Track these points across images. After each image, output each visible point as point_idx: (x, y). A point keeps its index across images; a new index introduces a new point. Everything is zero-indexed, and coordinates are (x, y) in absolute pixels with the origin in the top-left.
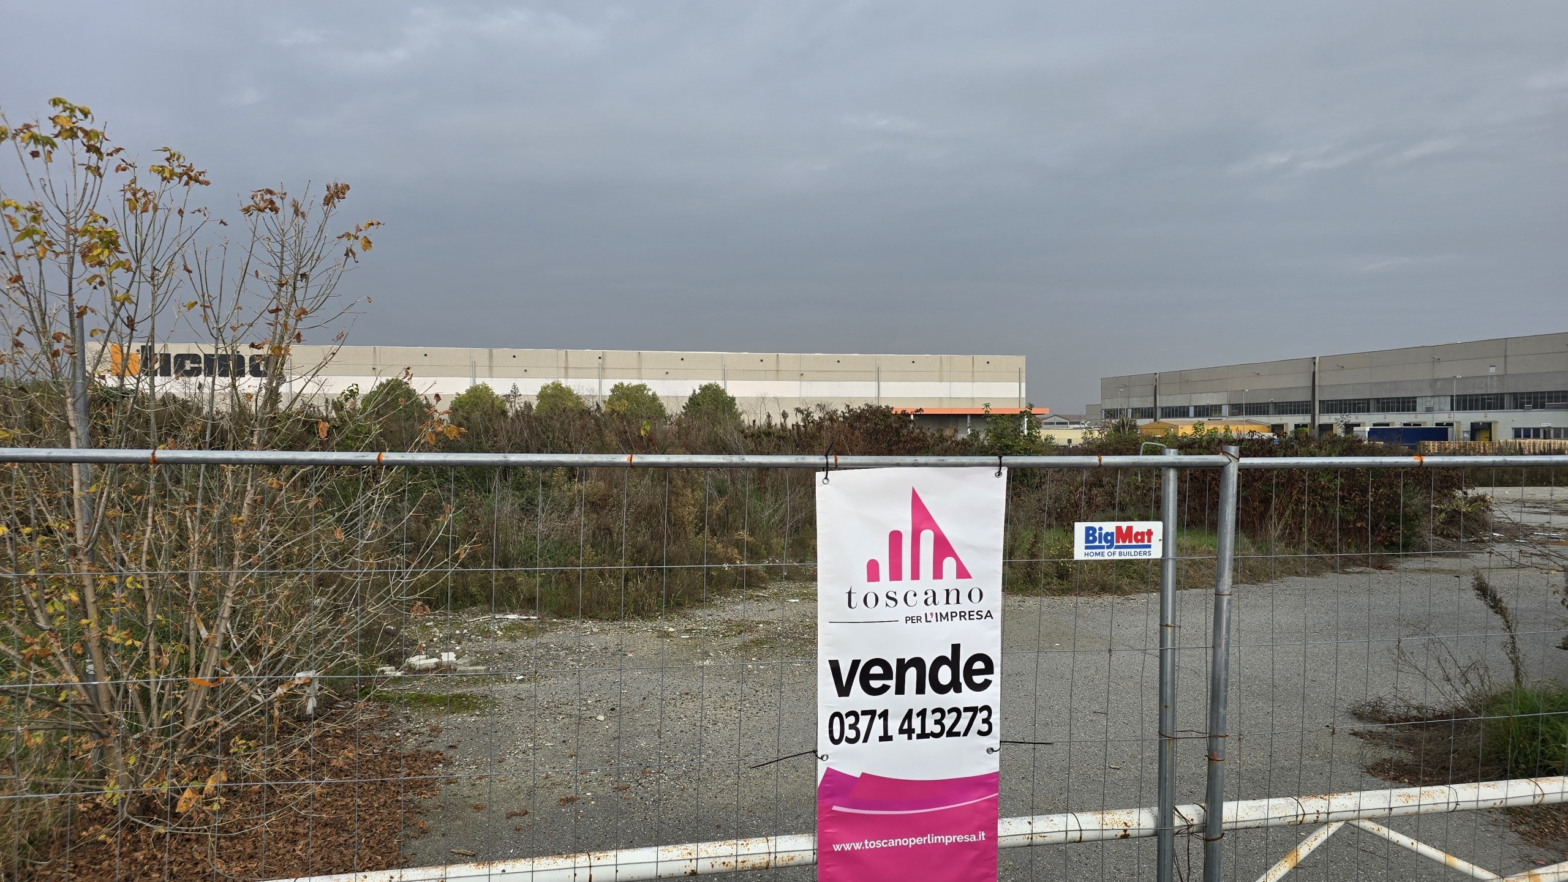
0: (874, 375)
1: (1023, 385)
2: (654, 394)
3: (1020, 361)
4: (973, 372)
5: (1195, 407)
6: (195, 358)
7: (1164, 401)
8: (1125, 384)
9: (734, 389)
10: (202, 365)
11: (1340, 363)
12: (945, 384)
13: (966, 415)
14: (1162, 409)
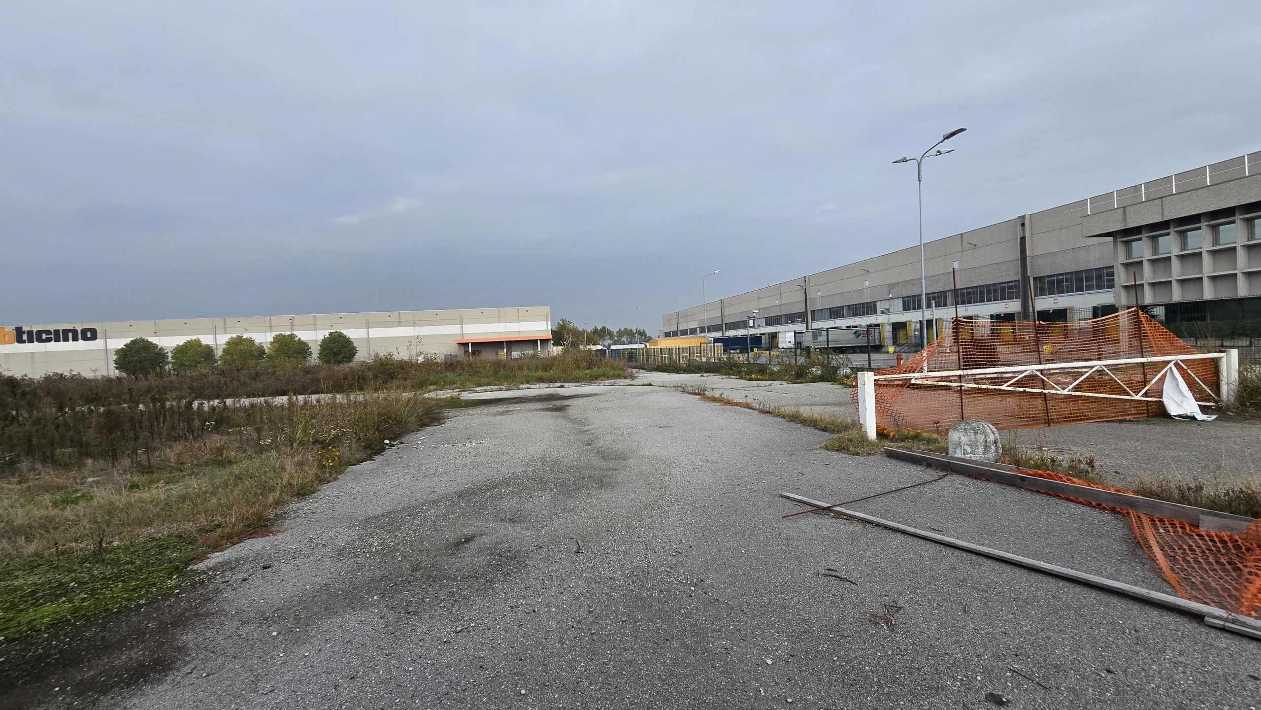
0: (459, 321)
1: (549, 323)
2: (300, 339)
3: (546, 309)
4: (518, 317)
6: (48, 332)
9: (351, 333)
10: (52, 336)
12: (502, 324)
13: (502, 342)
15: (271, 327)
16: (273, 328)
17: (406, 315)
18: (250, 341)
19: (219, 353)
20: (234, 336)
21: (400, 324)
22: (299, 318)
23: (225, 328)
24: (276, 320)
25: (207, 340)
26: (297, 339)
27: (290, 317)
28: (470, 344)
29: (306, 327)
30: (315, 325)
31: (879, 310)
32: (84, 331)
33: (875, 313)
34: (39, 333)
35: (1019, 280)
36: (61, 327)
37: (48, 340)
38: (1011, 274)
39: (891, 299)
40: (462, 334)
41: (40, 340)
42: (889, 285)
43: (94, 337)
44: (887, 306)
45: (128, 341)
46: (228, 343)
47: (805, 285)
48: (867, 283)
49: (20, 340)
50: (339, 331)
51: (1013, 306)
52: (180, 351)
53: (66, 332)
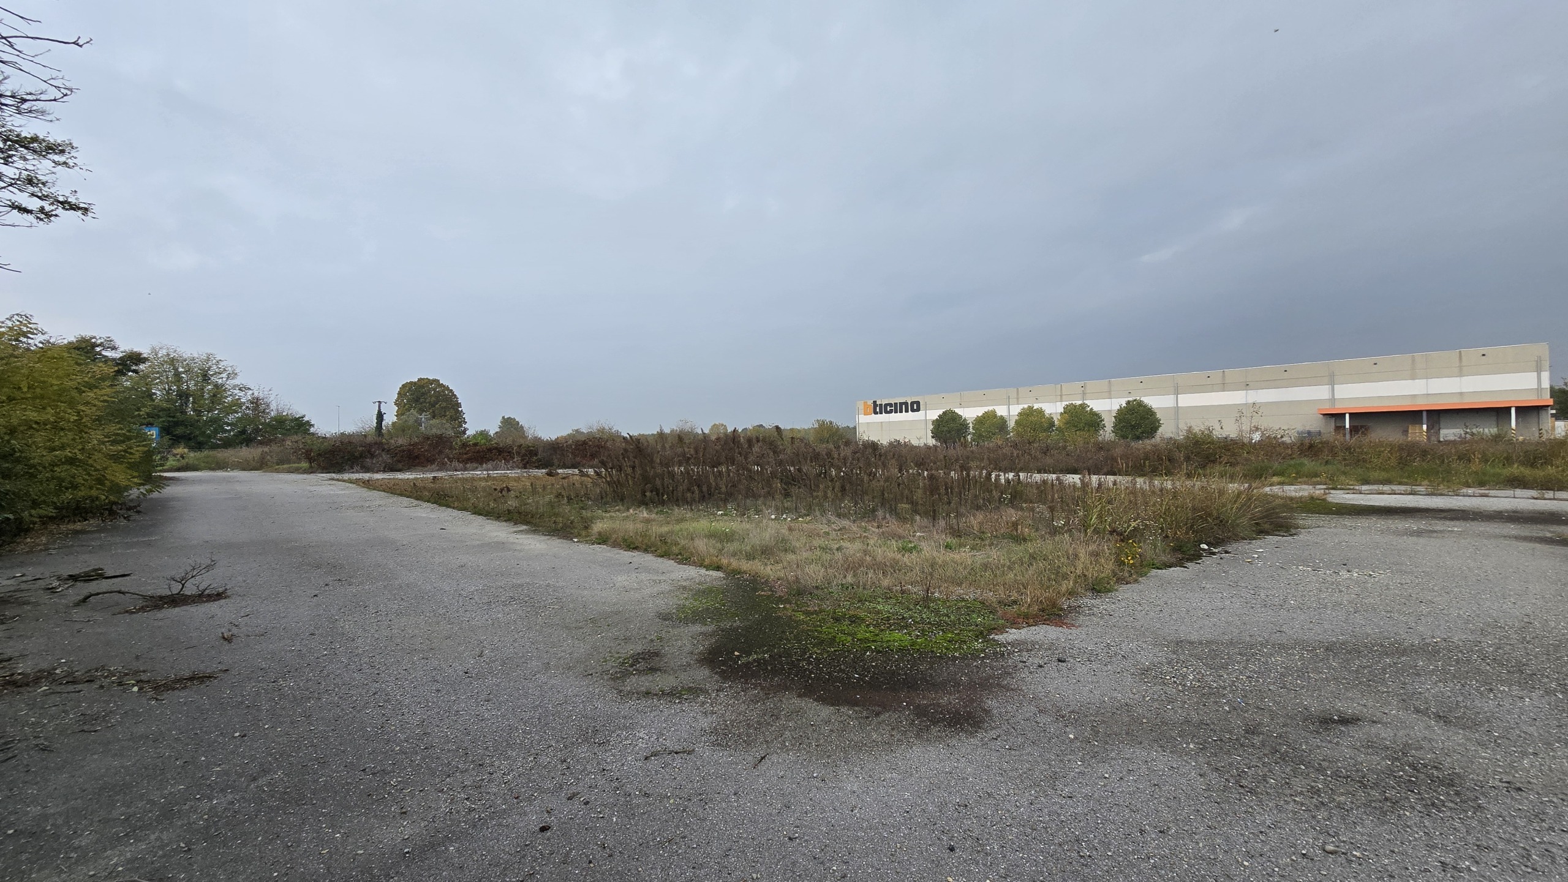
2: (1092, 409)
4: (1461, 367)
6: (891, 405)
9: (1153, 402)
12: (1420, 382)
15: (1061, 396)
16: (1064, 397)
17: (1233, 374)
18: (1040, 412)
19: (1011, 424)
20: (1026, 406)
21: (1224, 387)
22: (1091, 385)
23: (1018, 399)
24: (1067, 387)
25: (1001, 411)
26: (1089, 409)
27: (1082, 383)
28: (1347, 416)
29: (1098, 395)
30: (1110, 392)
32: (913, 403)
34: (886, 405)
36: (898, 400)
37: (891, 412)
40: (1333, 400)
41: (886, 412)
43: (918, 410)
45: (941, 412)
46: (1020, 414)
49: (876, 413)
50: (1138, 398)
52: (980, 421)
53: (901, 404)
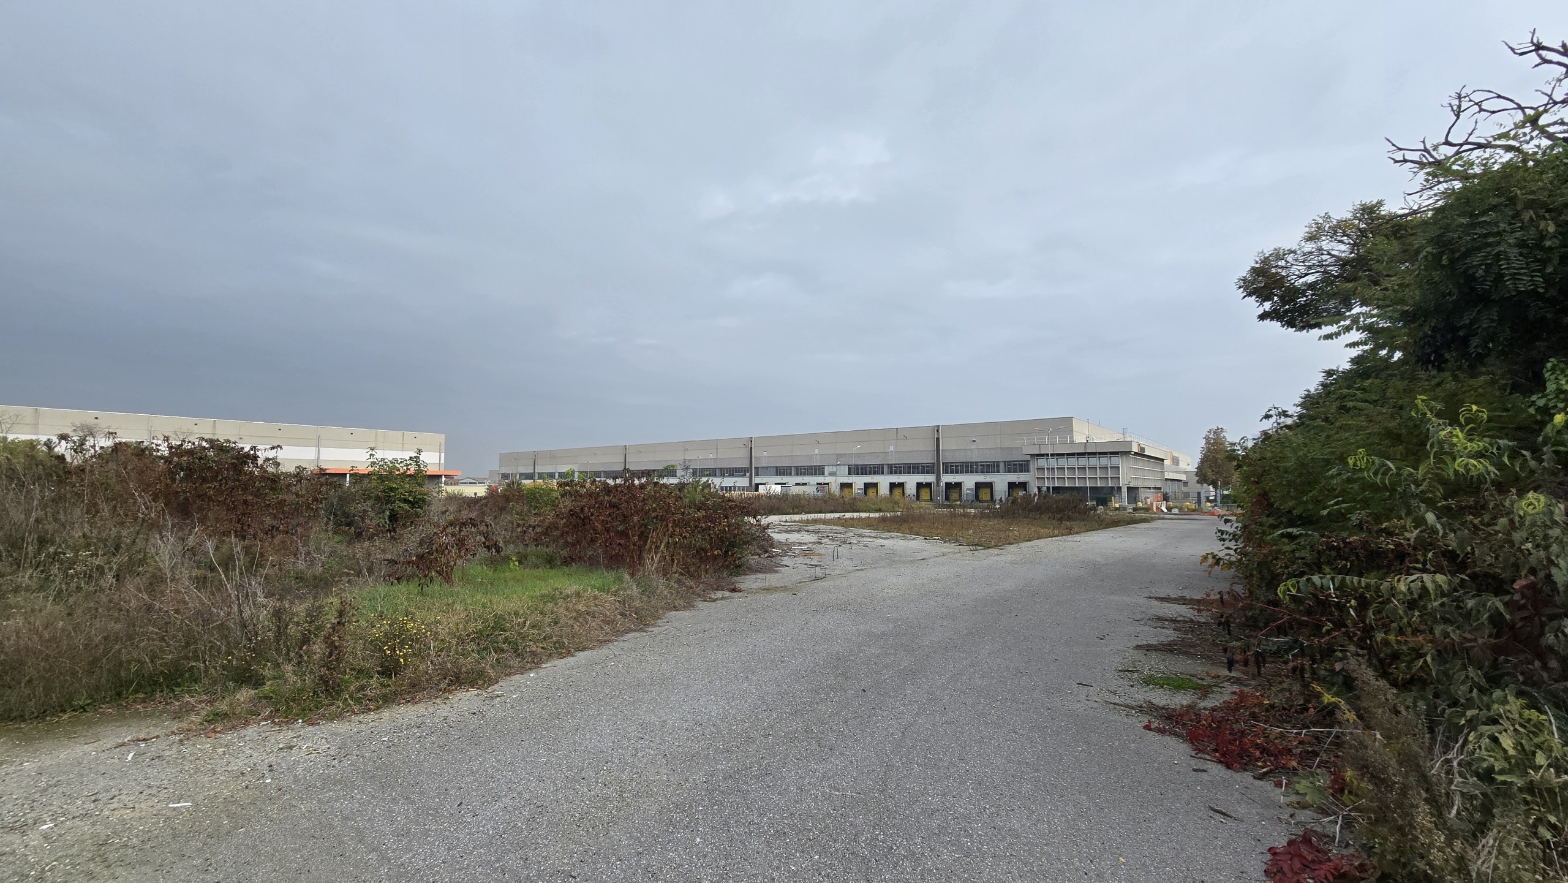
0: (315, 442)
1: (443, 455)
3: (441, 438)
4: (403, 444)
5: (559, 473)
7: (539, 469)
8: (516, 457)
11: (639, 449)
14: (539, 473)
31: (826, 473)
33: (823, 474)
35: (934, 463)
38: (928, 459)
39: (838, 465)
40: (317, 461)
42: (838, 455)
44: (834, 470)
47: (750, 445)
48: (817, 451)
51: (930, 478)
